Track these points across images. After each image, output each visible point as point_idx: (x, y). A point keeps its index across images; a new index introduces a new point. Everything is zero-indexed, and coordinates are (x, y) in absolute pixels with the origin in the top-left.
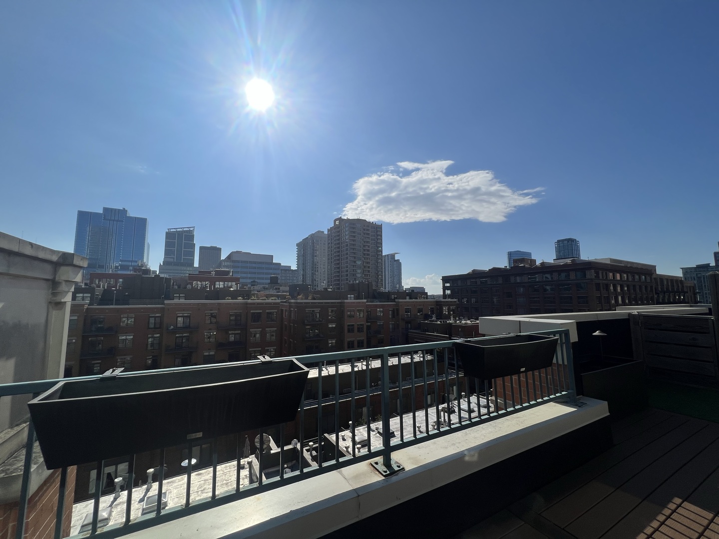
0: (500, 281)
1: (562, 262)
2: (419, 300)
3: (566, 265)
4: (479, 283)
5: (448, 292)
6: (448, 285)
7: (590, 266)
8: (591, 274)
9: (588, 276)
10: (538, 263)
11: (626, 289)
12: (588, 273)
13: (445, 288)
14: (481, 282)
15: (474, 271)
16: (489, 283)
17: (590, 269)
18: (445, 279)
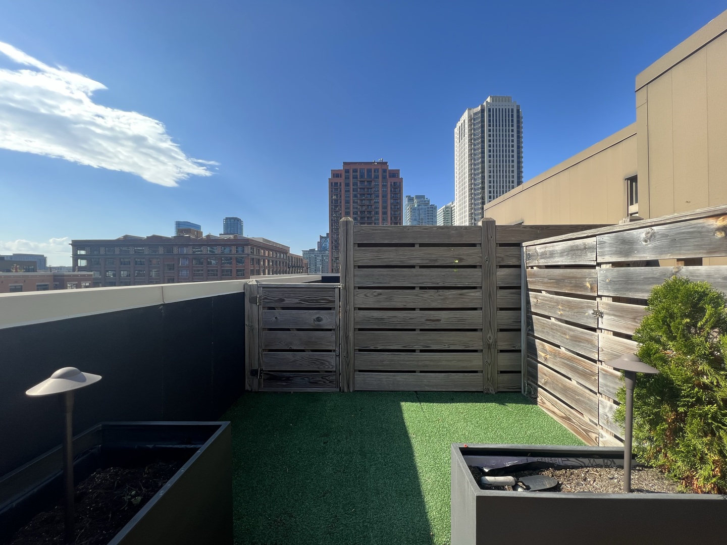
0: (161, 251)
1: (227, 237)
2: (13, 273)
3: (229, 240)
4: (132, 252)
5: (82, 263)
6: (83, 252)
7: (247, 242)
8: (248, 250)
9: (246, 252)
10: (204, 235)
11: (271, 264)
12: (246, 248)
13: (76, 257)
14: (135, 251)
15: (126, 237)
16: (146, 253)
17: (247, 245)
18: (77, 245)
